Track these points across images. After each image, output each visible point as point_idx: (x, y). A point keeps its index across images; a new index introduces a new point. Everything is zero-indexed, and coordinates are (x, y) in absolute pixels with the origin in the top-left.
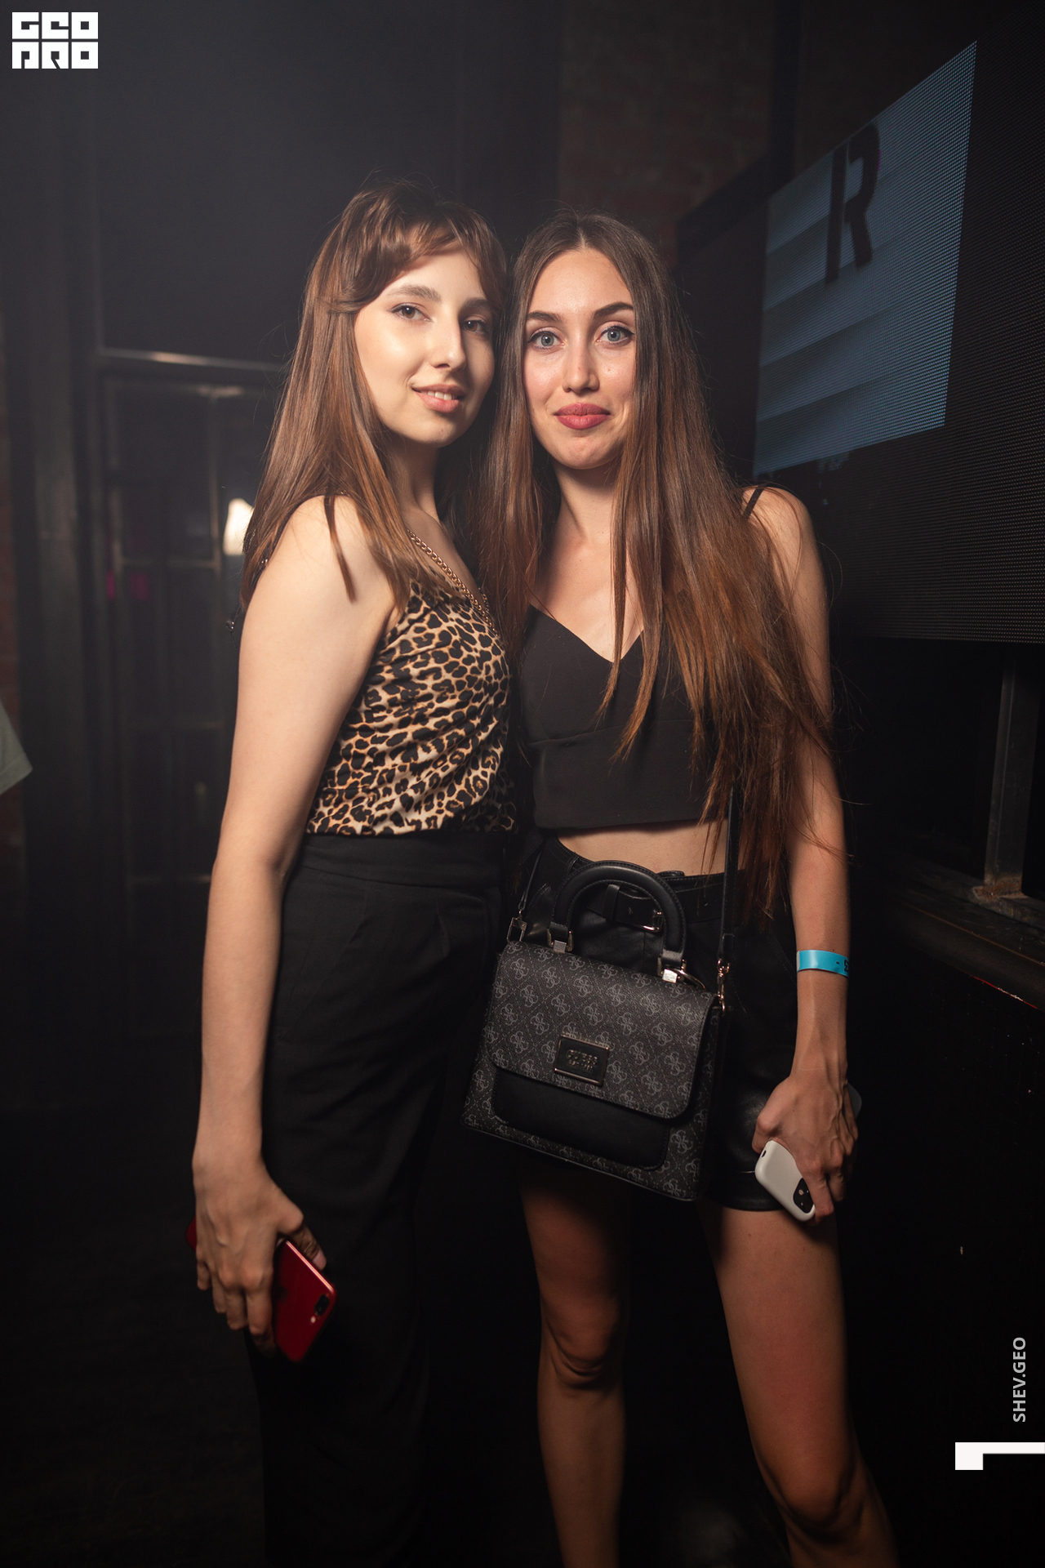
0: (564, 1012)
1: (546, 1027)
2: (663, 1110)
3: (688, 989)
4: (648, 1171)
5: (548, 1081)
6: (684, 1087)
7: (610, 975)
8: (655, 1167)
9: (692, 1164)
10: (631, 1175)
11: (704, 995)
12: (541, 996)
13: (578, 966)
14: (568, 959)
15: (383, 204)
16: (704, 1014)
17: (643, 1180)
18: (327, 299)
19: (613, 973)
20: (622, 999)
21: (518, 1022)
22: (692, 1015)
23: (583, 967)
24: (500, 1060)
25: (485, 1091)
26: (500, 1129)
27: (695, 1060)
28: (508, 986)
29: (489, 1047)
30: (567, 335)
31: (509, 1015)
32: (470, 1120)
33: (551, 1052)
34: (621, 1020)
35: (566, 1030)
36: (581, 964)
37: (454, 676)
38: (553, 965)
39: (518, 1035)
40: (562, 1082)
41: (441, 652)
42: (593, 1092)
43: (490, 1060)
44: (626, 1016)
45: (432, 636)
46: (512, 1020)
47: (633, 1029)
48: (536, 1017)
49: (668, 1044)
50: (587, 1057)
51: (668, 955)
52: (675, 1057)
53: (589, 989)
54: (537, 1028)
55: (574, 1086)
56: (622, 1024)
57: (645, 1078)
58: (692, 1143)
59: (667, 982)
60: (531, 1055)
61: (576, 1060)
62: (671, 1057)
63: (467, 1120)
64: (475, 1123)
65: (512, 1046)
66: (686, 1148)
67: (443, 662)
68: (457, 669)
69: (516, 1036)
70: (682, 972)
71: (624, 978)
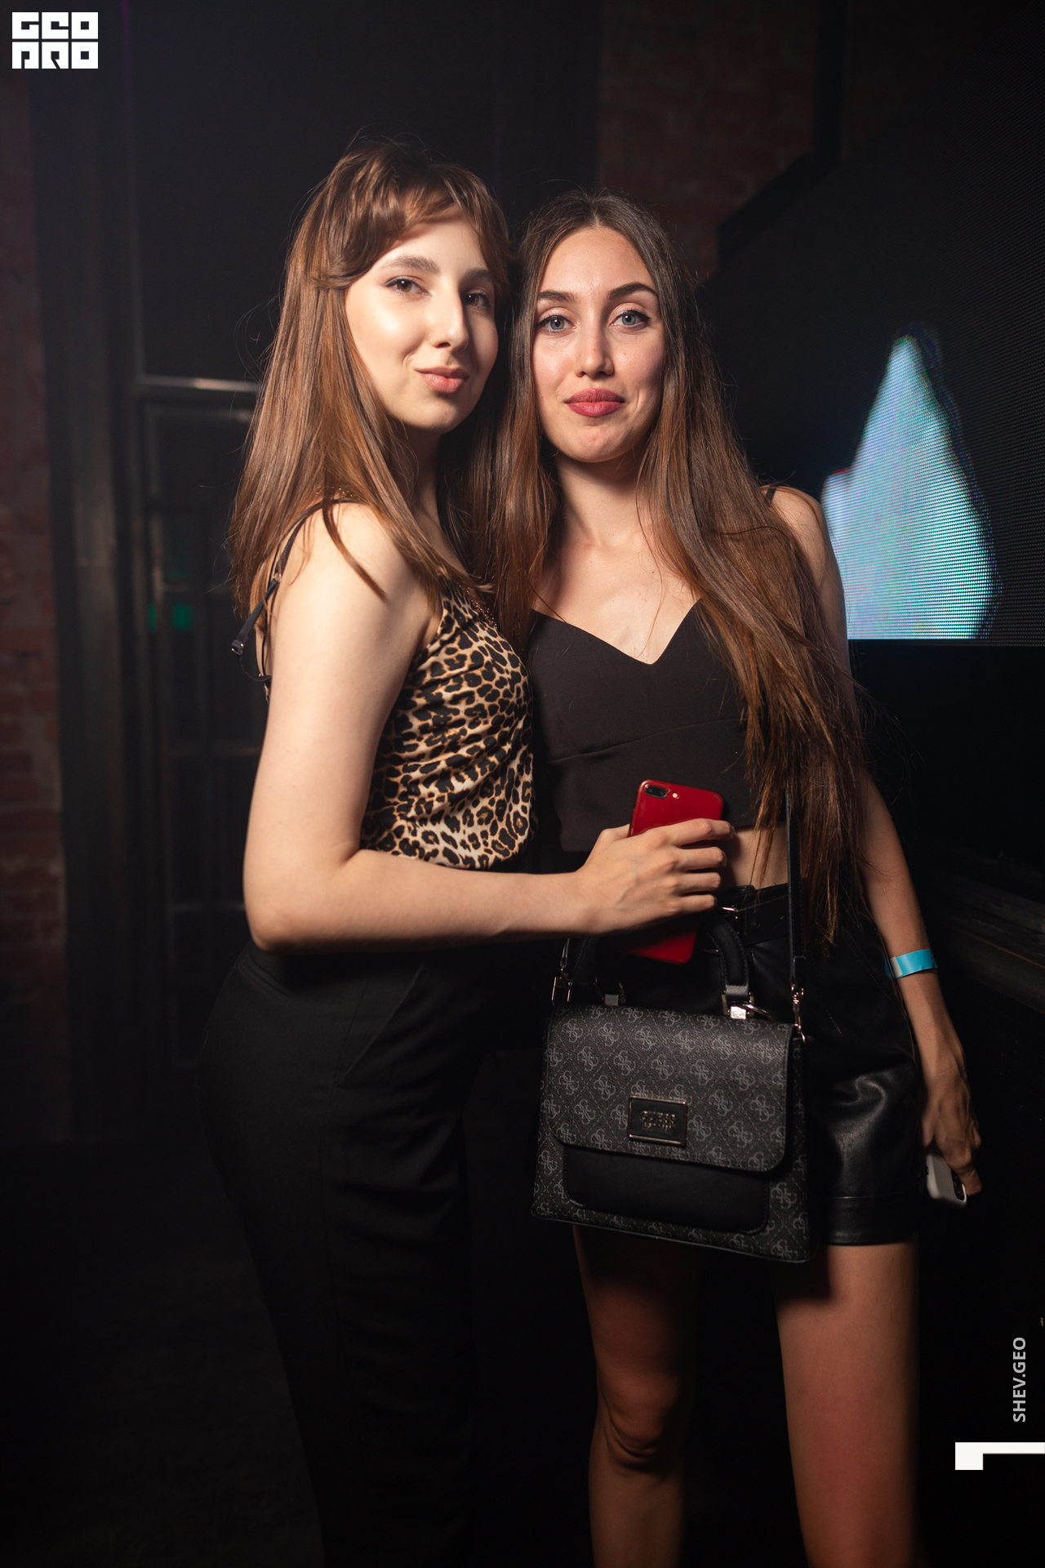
0: (629, 1070)
1: (612, 1091)
2: (758, 1162)
3: (762, 1023)
4: (751, 1235)
5: (624, 1151)
6: (778, 1133)
7: (674, 1021)
8: (759, 1229)
9: (799, 1219)
10: (733, 1243)
11: (781, 1027)
12: (601, 1057)
13: (636, 1017)
14: (624, 1012)
15: (374, 167)
16: (785, 1047)
17: (747, 1246)
18: (314, 273)
19: (677, 1019)
20: (692, 1045)
21: (579, 1089)
22: (771, 1051)
23: (643, 1018)
24: (566, 1135)
25: (554, 1173)
26: (577, 1213)
27: (784, 1100)
28: (563, 1051)
29: (552, 1123)
30: (579, 316)
31: (569, 1084)
32: (542, 1208)
33: (622, 1118)
34: (694, 1069)
35: (635, 1090)
36: (639, 1015)
37: (487, 700)
38: (608, 1020)
39: (582, 1104)
40: (639, 1149)
41: (474, 674)
42: (676, 1155)
43: (555, 1137)
44: (699, 1064)
45: (462, 658)
46: (572, 1088)
47: (709, 1076)
48: (600, 1081)
49: (751, 1088)
50: (664, 1116)
51: (732, 990)
52: (761, 1101)
53: (653, 1041)
54: (602, 1093)
55: (654, 1151)
56: (696, 1073)
57: (732, 1130)
58: (795, 1195)
59: (736, 1020)
60: (600, 1124)
61: (652, 1122)
62: (757, 1101)
63: (539, 1210)
64: (548, 1212)
65: (578, 1118)
66: (790, 1203)
67: (476, 686)
68: (490, 692)
69: (580, 1105)
70: (750, 1006)
71: (689, 1023)
